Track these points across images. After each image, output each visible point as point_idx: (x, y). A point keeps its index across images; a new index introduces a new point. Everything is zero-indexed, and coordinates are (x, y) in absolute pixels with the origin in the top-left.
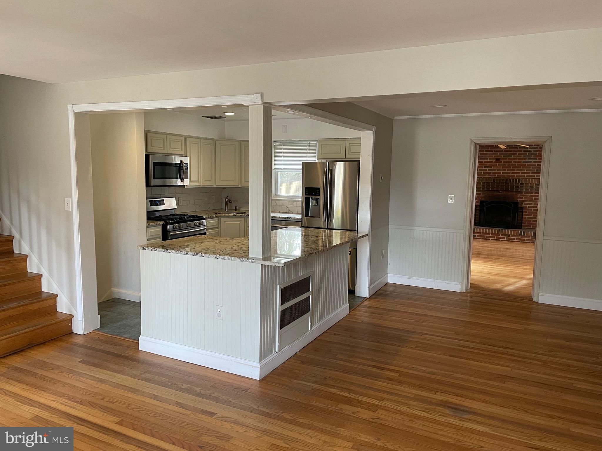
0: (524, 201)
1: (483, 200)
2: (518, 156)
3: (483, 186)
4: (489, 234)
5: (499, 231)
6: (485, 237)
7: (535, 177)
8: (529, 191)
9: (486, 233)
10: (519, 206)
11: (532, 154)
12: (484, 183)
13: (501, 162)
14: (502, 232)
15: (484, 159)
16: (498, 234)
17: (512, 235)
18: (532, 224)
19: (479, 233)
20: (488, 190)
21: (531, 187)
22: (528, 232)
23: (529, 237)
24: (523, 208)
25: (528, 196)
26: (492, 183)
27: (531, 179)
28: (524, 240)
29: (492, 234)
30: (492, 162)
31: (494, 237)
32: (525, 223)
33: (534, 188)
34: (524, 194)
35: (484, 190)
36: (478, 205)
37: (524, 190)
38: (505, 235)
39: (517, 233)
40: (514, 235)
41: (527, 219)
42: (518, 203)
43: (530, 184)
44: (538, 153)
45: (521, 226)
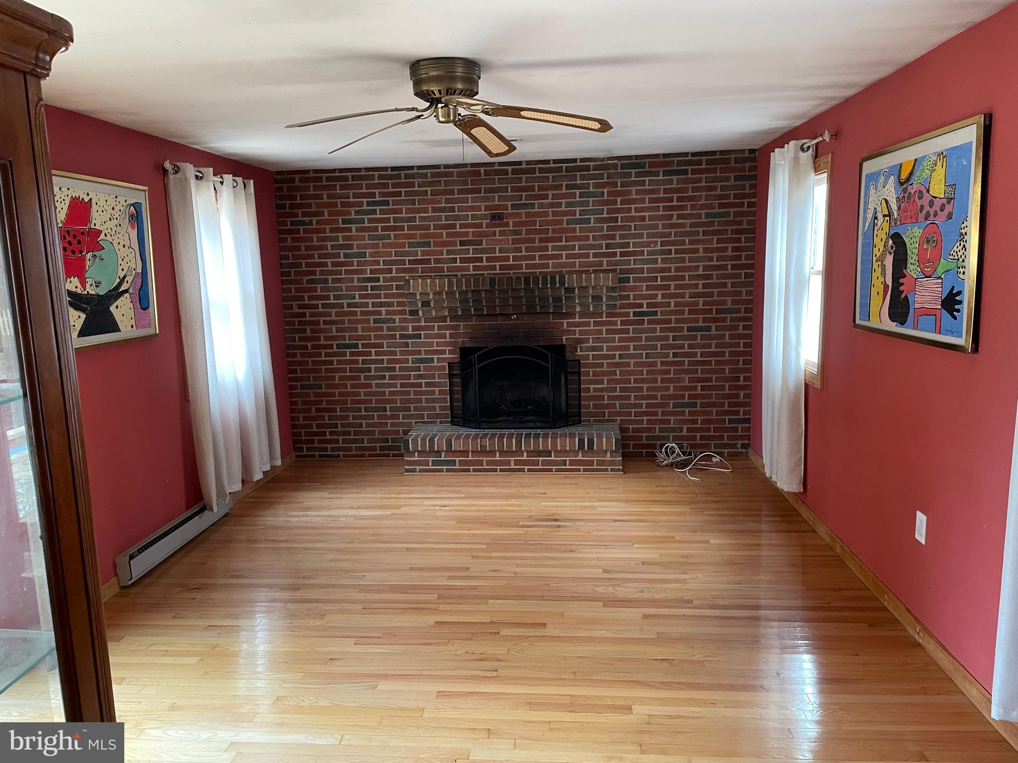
0: (579, 341)
1: (468, 345)
2: (552, 205)
3: (464, 301)
4: (492, 453)
5: (519, 443)
6: (480, 463)
7: (605, 267)
8: (591, 310)
9: (484, 452)
10: (568, 355)
11: (589, 195)
12: (466, 292)
13: (507, 224)
14: (527, 444)
15: (457, 218)
16: (519, 452)
17: (559, 453)
18: (607, 406)
19: (465, 453)
20: (480, 316)
21: (597, 298)
22: (600, 437)
23: (606, 452)
24: (579, 361)
25: (588, 324)
26: (486, 290)
27: (596, 272)
28: (591, 463)
29: (503, 453)
30: (480, 226)
31: (508, 463)
32: (588, 406)
33: (604, 300)
34: (577, 320)
35: (466, 316)
36: (456, 361)
37: (578, 309)
38: (539, 453)
39: (572, 444)
40: (563, 452)
41: (592, 393)
42: (563, 346)
43: (594, 288)
44: (605, 191)
45: (579, 415)
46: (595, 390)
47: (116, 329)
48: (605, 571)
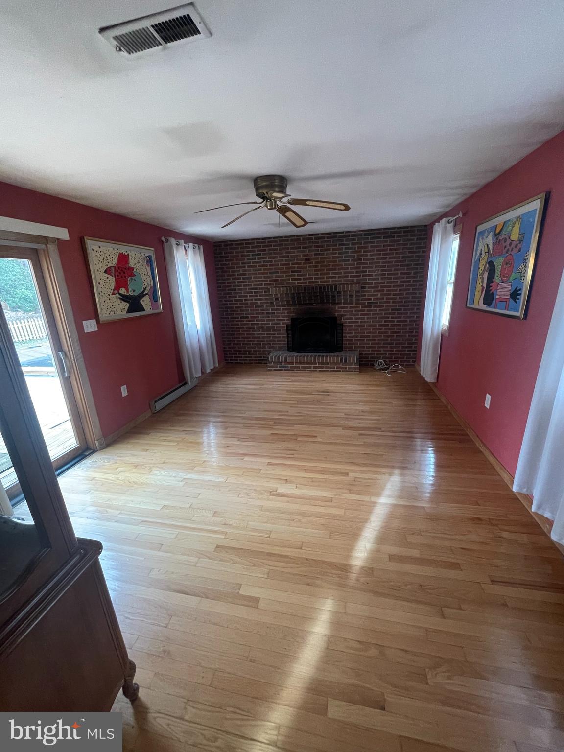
0: (342, 315)
1: (295, 317)
2: (332, 254)
3: (293, 298)
4: (304, 363)
5: (315, 359)
6: (299, 367)
7: (355, 282)
8: (348, 301)
9: (300, 363)
10: (338, 322)
11: (349, 248)
12: (294, 293)
13: (312, 263)
14: (319, 360)
15: (291, 260)
16: (315, 363)
17: (331, 364)
18: (354, 344)
19: (292, 363)
20: (300, 304)
21: (351, 296)
22: (350, 357)
23: (352, 363)
24: (342, 324)
25: (347, 308)
26: (303, 293)
27: (351, 284)
28: (346, 368)
29: (308, 363)
30: (300, 264)
31: (311, 367)
32: (346, 343)
33: (354, 296)
34: (342, 306)
35: (294, 304)
36: (290, 324)
37: (343, 301)
38: (324, 364)
39: (338, 360)
40: (334, 363)
41: (348, 338)
42: (336, 318)
43: (349, 291)
44: (356, 246)
45: (342, 347)
46: (349, 337)
47: (143, 310)
48: (345, 415)
